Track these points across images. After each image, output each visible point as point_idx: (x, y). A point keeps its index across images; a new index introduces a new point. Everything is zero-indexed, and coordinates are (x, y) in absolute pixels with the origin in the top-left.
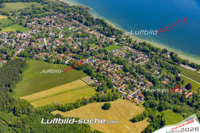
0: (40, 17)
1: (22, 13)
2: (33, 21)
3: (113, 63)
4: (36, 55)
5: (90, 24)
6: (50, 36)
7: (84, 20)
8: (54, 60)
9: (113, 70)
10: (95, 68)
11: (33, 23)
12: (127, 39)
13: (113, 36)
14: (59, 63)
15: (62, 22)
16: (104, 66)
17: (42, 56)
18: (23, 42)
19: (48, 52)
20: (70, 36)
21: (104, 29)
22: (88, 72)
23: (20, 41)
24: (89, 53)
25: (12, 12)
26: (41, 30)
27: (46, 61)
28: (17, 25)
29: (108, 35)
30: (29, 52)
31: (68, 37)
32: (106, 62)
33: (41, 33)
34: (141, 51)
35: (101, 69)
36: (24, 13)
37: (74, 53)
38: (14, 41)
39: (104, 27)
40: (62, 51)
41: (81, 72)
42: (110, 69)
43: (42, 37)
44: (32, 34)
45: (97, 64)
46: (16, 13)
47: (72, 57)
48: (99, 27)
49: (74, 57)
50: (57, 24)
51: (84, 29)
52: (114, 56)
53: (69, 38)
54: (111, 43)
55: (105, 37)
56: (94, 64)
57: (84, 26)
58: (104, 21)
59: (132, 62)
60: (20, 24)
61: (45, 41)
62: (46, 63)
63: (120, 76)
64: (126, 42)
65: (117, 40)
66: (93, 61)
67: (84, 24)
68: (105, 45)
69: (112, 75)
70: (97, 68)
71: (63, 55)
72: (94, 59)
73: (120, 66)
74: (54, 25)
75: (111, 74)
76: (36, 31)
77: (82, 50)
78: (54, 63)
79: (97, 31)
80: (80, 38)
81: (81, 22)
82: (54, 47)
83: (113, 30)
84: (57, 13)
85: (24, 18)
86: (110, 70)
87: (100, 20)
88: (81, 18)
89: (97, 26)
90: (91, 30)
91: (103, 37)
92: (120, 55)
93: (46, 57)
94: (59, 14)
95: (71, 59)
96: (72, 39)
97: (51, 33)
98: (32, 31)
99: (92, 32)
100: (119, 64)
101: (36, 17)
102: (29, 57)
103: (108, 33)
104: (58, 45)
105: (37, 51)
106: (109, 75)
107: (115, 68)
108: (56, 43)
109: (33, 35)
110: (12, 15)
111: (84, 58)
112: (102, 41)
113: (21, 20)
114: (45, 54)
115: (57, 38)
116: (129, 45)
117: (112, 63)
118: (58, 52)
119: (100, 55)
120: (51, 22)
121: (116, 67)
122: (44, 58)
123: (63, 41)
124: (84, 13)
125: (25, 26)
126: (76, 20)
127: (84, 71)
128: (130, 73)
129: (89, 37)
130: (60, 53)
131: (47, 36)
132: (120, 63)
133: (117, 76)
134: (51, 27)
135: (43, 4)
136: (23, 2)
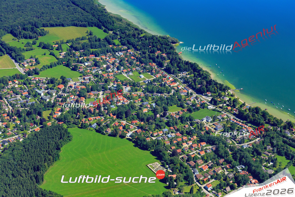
0: (98, 54)
4: (84, 119)
9: (199, 154)
10: (171, 148)
14: (116, 136)
16: (185, 145)
18: (68, 96)
19: (103, 116)
20: (139, 90)
21: (195, 81)
22: (158, 155)
23: (63, 94)
24: (165, 120)
25: (58, 44)
26: (97, 76)
27: (98, 131)
28: (62, 65)
29: (200, 91)
30: (75, 113)
31: (136, 91)
35: (179, 151)
38: (54, 94)
43: (97, 90)
45: (175, 142)
46: (63, 46)
47: (138, 127)
48: (188, 76)
49: (142, 128)
50: (122, 67)
53: (139, 93)
57: (165, 73)
60: (67, 65)
61: (101, 97)
63: (208, 165)
66: (169, 135)
69: (195, 162)
71: (124, 122)
72: (172, 132)
73: (210, 147)
74: (118, 69)
78: (110, 135)
79: (184, 83)
84: (125, 47)
86: (194, 154)
93: (99, 124)
95: (136, 130)
96: (143, 95)
98: (84, 79)
99: (176, 85)
101: (92, 53)
102: (73, 123)
103: (201, 87)
104: (120, 104)
106: (191, 162)
108: (117, 101)
109: (84, 85)
112: (189, 102)
114: (98, 118)
118: (118, 117)
119: (182, 125)
120: (114, 63)
125: (73, 69)
126: (154, 61)
127: (152, 153)
128: (225, 161)
130: (121, 118)
133: (203, 164)
135: (105, 31)
136: (76, 25)
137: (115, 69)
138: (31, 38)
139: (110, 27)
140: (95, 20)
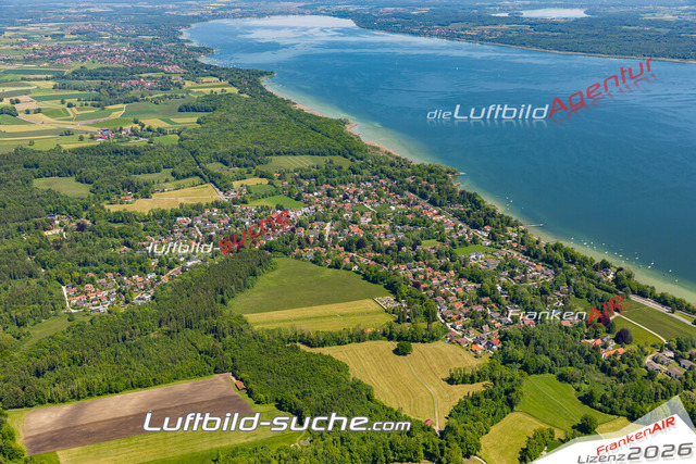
0: (336, 183)
1: (300, 175)
2: (319, 190)
3: (461, 277)
4: (297, 250)
6: (342, 220)
7: (432, 194)
8: (329, 261)
9: (454, 291)
11: (316, 194)
13: (486, 227)
14: (339, 268)
16: (435, 281)
17: (310, 253)
19: (325, 247)
20: (385, 222)
22: (392, 288)
25: (281, 173)
26: (328, 206)
27: (314, 262)
28: (281, 195)
29: (474, 226)
31: (380, 223)
32: (445, 275)
33: (326, 212)
34: (542, 261)
35: (425, 285)
36: (304, 174)
37: (379, 251)
40: (355, 246)
43: (324, 221)
45: (421, 276)
47: (373, 260)
48: (462, 209)
49: (376, 260)
50: (366, 198)
51: (424, 211)
52: (468, 265)
53: (382, 225)
55: (466, 229)
56: (415, 276)
57: (427, 205)
58: (479, 197)
59: (506, 280)
60: (289, 195)
61: (327, 228)
64: (513, 241)
65: (492, 237)
66: (415, 270)
68: (458, 243)
71: (353, 254)
72: (420, 267)
73: (473, 285)
74: (360, 200)
75: (444, 296)
76: (317, 209)
77: (401, 248)
78: (330, 267)
79: (454, 216)
80: (406, 226)
81: (423, 196)
82: (341, 239)
84: (376, 177)
85: (301, 183)
86: (446, 290)
87: (468, 193)
88: (428, 188)
89: (457, 207)
90: (439, 214)
91: (461, 228)
92: (486, 264)
93: (317, 255)
94: (380, 179)
95: (369, 262)
96: (388, 228)
97: (346, 215)
98: (309, 208)
99: (441, 218)
101: (327, 182)
102: (282, 253)
104: (351, 236)
105: (304, 243)
106: (439, 298)
107: (460, 287)
108: (349, 232)
110: (279, 179)
111: (398, 264)
112: (454, 236)
114: (318, 249)
115: (356, 223)
116: (517, 247)
117: (457, 277)
118: (346, 249)
119: (438, 260)
120: (355, 193)
121: (464, 285)
122: (311, 257)
123: (366, 230)
124: (439, 181)
127: (385, 287)
128: (491, 299)
129: (427, 226)
130: (350, 251)
131: (335, 219)
132: (475, 279)
133: (456, 301)
134: (351, 202)
135: (352, 160)
136: (312, 154)
137: (356, 200)
138: (245, 166)
139: (359, 155)
140: (339, 147)
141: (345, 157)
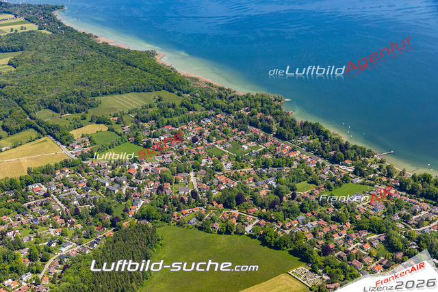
0: (176, 123)
1: (137, 117)
2: (163, 133)
3: (359, 228)
4: (176, 213)
5: (289, 136)
6: (204, 168)
7: (275, 127)
8: (218, 226)
9: (362, 248)
10: (318, 244)
11: (162, 138)
12: (381, 167)
13: (346, 161)
14: (230, 233)
15: (225, 132)
16: (336, 237)
17: (189, 214)
18: (145, 183)
19: (202, 206)
20: (247, 166)
21: (323, 146)
22: (302, 255)
23: (138, 181)
24: (296, 204)
25: (117, 116)
26: (181, 153)
28: (128, 143)
29: (334, 160)
30: (160, 206)
31: (243, 167)
32: (342, 229)
33: (183, 160)
35: (332, 246)
36: (142, 116)
37: (262, 206)
38: (124, 182)
39: (323, 142)
40: (235, 202)
41: (284, 253)
42: (353, 246)
43: (185, 171)
44: (162, 164)
45: (321, 234)
46: (125, 118)
47: (260, 217)
48: (311, 141)
50: (214, 138)
51: (277, 148)
52: (357, 211)
53: (246, 170)
54: (345, 179)
55: (328, 165)
56: (314, 234)
57: (277, 140)
58: (321, 127)
59: (403, 227)
60: (136, 142)
61: (193, 180)
62: (201, 232)
63: (381, 264)
64: (380, 175)
65: (358, 172)
66: (309, 225)
67: (274, 136)
68: (332, 184)
69: (360, 260)
70: (321, 242)
71: (236, 212)
72: (312, 221)
73: (375, 236)
74: (209, 140)
75: (358, 258)
76: (171, 157)
77: (281, 197)
78: (220, 233)
79: (308, 151)
80: (270, 168)
81: (267, 130)
82: (215, 193)
83: (344, 147)
84: (211, 112)
85: (143, 127)
86: (354, 249)
87: (310, 124)
88: (268, 121)
89: (305, 140)
90: (293, 150)
91: (323, 165)
92: (372, 207)
93: (200, 218)
94: (217, 114)
95: (257, 221)
96: (253, 173)
97: (204, 161)
98: (163, 157)
99: (297, 154)
100: (374, 232)
101: (168, 124)
102: (161, 220)
103: (335, 154)
104: (223, 188)
105: (179, 204)
106: (355, 262)
107: (365, 242)
108: (219, 183)
109: (164, 166)
110: (117, 123)
111: (287, 219)
112: (322, 176)
113: (137, 134)
114: (197, 210)
115: (220, 171)
116: (388, 182)
117: (354, 229)
119: (323, 209)
120: (201, 134)
121: (368, 239)
122: (194, 221)
123: (234, 178)
124: (273, 111)
125: (145, 147)
126: (256, 126)
127: (291, 252)
128: (405, 255)
129: (290, 166)
130: (231, 208)
131: (196, 168)
132: (375, 229)
133: (373, 263)
134: (202, 145)
135: (179, 95)
139: (185, 88)
141: (171, 91)
